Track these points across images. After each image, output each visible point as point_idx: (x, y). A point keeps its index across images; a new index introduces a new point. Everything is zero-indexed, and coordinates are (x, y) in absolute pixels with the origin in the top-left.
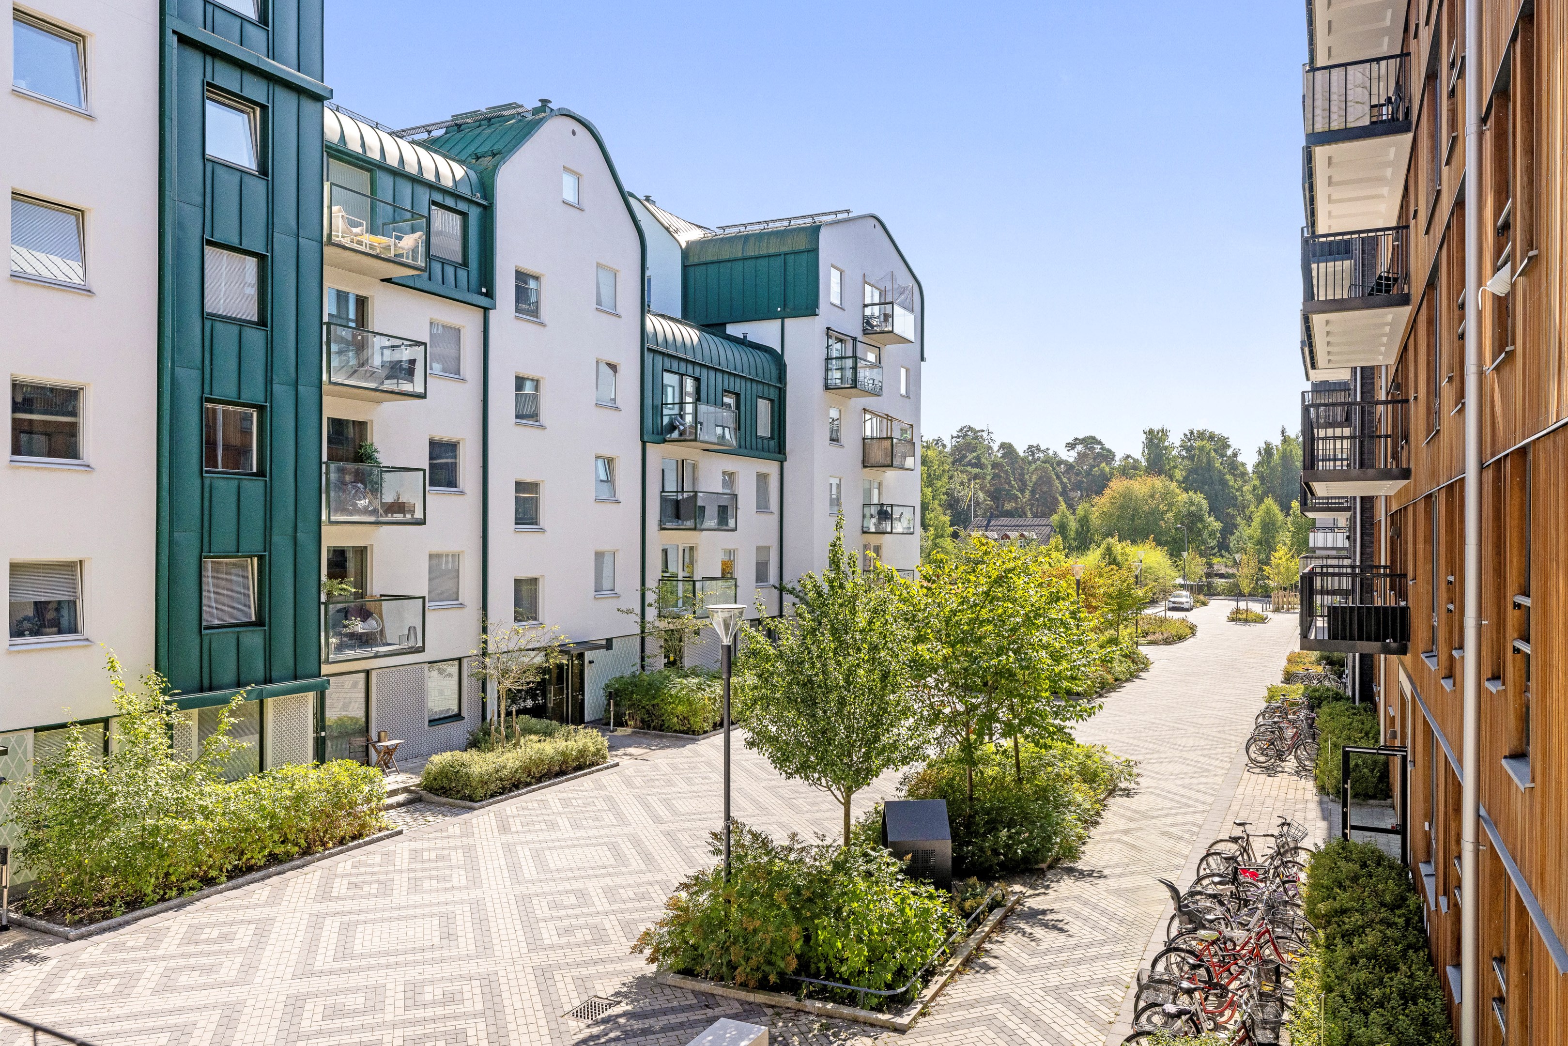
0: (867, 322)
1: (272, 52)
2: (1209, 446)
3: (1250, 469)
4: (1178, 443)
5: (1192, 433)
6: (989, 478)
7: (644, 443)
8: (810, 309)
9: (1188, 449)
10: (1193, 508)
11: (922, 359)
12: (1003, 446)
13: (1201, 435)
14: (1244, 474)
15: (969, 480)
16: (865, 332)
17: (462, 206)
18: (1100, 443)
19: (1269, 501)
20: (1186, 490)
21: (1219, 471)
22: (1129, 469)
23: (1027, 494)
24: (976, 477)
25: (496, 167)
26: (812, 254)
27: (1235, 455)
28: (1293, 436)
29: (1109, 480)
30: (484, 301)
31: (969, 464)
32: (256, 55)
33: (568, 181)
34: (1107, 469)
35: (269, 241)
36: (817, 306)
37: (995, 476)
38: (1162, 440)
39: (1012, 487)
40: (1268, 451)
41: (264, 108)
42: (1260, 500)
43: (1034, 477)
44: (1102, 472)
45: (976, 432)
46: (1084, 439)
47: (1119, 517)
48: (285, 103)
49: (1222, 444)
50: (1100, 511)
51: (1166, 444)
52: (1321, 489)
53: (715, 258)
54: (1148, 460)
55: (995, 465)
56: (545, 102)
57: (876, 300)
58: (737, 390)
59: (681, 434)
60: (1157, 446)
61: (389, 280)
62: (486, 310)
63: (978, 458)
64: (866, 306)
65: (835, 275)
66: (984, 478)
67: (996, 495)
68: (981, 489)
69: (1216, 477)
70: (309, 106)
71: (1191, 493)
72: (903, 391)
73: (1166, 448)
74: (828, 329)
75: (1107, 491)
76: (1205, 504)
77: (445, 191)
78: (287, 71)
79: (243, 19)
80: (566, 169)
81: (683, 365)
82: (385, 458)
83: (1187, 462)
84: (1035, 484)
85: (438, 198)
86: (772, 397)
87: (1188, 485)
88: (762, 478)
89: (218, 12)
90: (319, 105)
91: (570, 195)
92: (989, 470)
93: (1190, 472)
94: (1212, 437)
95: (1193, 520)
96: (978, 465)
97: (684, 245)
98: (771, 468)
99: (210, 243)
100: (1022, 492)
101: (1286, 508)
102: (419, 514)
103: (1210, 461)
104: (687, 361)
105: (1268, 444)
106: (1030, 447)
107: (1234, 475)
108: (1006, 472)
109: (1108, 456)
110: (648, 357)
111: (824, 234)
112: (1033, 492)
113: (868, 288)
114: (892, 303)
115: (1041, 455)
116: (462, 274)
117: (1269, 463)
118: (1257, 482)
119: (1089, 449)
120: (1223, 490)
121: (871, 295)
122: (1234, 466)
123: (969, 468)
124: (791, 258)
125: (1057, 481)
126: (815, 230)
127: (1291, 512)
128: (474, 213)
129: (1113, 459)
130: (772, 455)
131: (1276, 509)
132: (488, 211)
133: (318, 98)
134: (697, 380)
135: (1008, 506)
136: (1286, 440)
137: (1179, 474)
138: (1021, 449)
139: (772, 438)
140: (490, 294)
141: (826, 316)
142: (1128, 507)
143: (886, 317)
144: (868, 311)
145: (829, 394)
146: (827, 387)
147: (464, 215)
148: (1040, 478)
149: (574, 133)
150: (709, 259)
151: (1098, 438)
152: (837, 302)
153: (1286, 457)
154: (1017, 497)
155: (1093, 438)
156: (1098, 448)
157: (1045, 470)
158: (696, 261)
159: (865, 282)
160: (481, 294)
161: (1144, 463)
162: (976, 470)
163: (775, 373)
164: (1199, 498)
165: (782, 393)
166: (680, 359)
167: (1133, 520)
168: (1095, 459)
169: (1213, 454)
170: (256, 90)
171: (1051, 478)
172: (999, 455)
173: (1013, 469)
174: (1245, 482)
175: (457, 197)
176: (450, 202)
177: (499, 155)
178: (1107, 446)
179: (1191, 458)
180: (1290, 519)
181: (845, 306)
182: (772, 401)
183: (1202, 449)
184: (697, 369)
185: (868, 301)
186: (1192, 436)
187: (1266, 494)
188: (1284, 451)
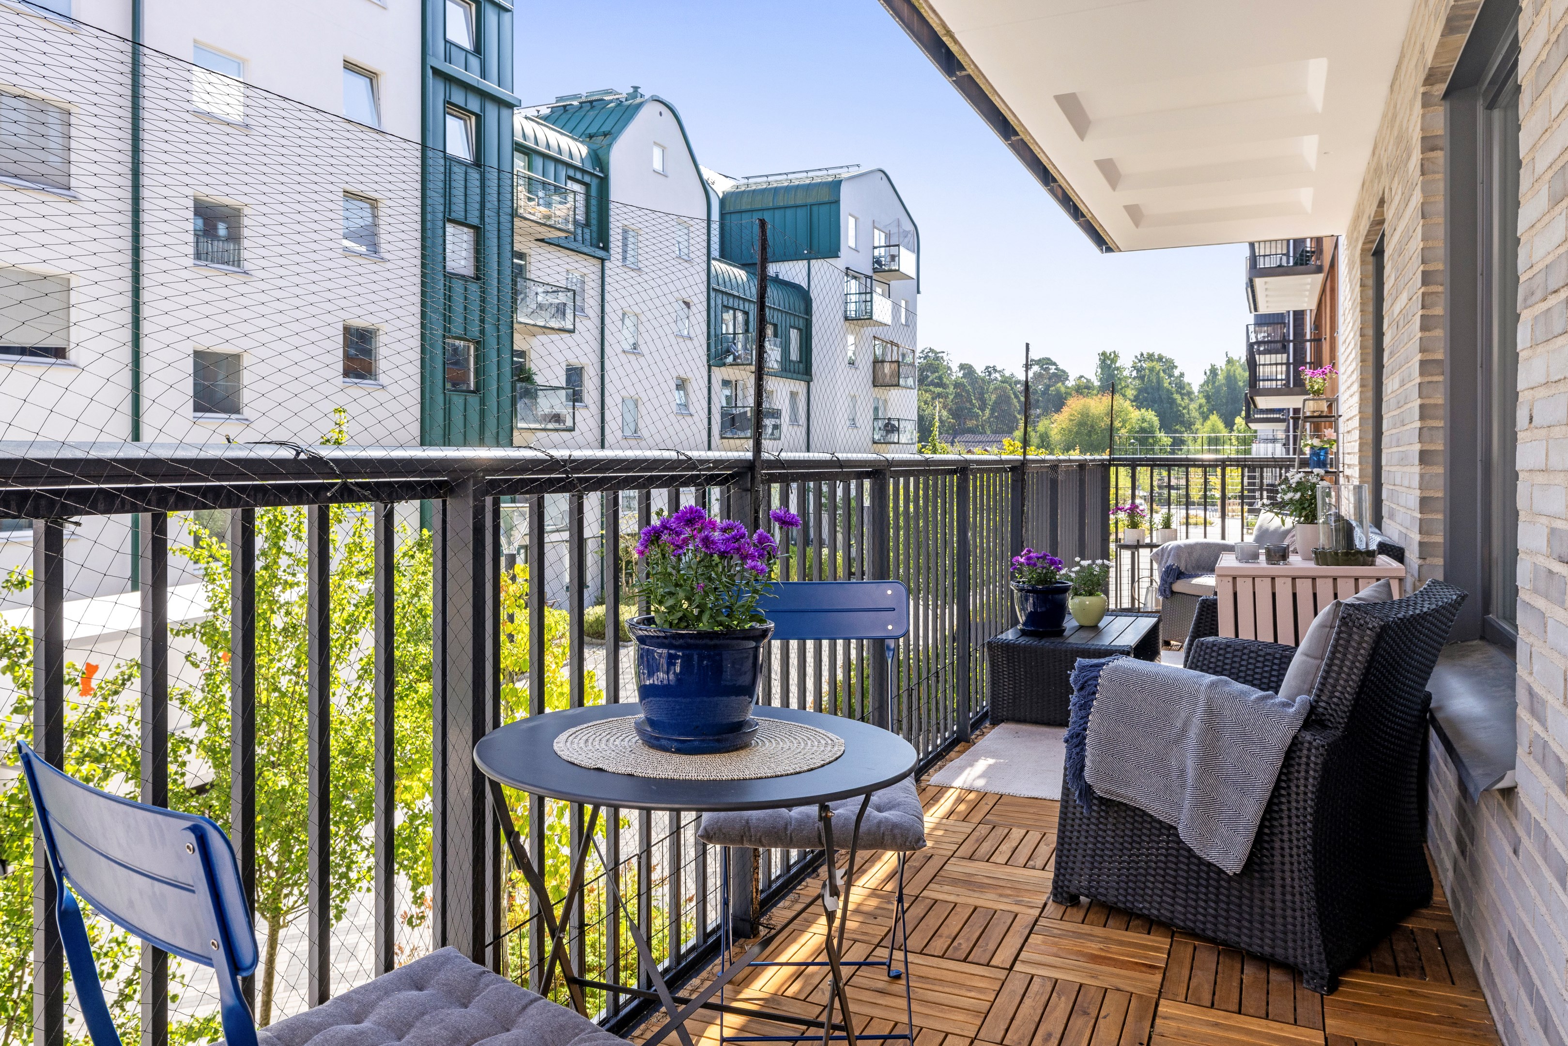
0: (877, 261)
1: (483, 75)
2: (1158, 366)
3: (1196, 389)
4: (1129, 364)
5: (1142, 355)
6: (951, 397)
7: (709, 366)
8: (833, 252)
9: (1139, 370)
10: (1145, 425)
11: (918, 292)
12: (962, 367)
13: (1151, 357)
14: (1190, 393)
15: (933, 399)
16: (875, 271)
17: (587, 179)
18: (1055, 364)
19: (1214, 418)
20: (1139, 408)
21: (1168, 390)
22: (1083, 389)
23: (987, 412)
24: (939, 395)
25: (610, 145)
26: (833, 206)
27: (1182, 375)
28: (1236, 358)
29: (1066, 399)
30: (601, 253)
31: (932, 383)
32: (473, 77)
33: (657, 153)
34: (1063, 389)
35: (482, 217)
36: (838, 249)
37: (957, 395)
38: (1114, 361)
39: (973, 405)
40: (1214, 371)
41: (478, 116)
42: (1205, 418)
43: (994, 397)
44: (1058, 391)
45: (936, 353)
46: (1040, 360)
47: (1077, 433)
48: (491, 112)
49: (1170, 366)
50: (1059, 427)
51: (1118, 365)
52: (1263, 402)
53: (749, 207)
54: (1101, 380)
55: (957, 385)
56: (636, 89)
57: (883, 244)
58: (775, 321)
59: (734, 360)
60: (1109, 366)
61: (542, 240)
62: (603, 260)
63: (940, 378)
64: (875, 248)
65: (852, 221)
66: (947, 397)
67: (956, 413)
68: (944, 407)
69: (1164, 396)
70: (505, 112)
71: (1143, 410)
72: (903, 321)
73: (1118, 369)
74: (847, 268)
75: (1065, 409)
76: (1156, 421)
77: (575, 168)
78: (491, 86)
79: (467, 51)
80: (655, 143)
81: (736, 301)
82: (539, 379)
83: (1137, 382)
84: (995, 402)
85: (571, 173)
86: (801, 326)
87: (1139, 402)
88: (793, 395)
89: (453, 48)
90: (509, 111)
91: (657, 165)
92: (951, 389)
93: (1140, 391)
94: (1160, 359)
95: (1144, 436)
96: (941, 384)
97: (721, 195)
98: (799, 387)
99: (450, 221)
100: (983, 410)
101: (1230, 425)
102: (569, 423)
103: (1159, 381)
104: (739, 298)
105: (1213, 366)
106: (987, 368)
107: (1182, 394)
108: (968, 392)
109: (1061, 376)
110: (713, 294)
111: (844, 190)
112: (993, 410)
113: (876, 231)
114: (898, 246)
115: (997, 375)
116: (587, 231)
117: (1214, 383)
118: (1203, 401)
119: (1045, 370)
120: (1171, 408)
121: (879, 239)
122: (1181, 386)
123: (931, 388)
124: (815, 208)
125: (1015, 400)
126: (836, 185)
127: (1235, 428)
128: (594, 183)
129: (1067, 379)
130: (800, 376)
131: (1221, 425)
132: (604, 182)
133: (510, 106)
134: (746, 313)
135: (971, 424)
136: (1230, 361)
137: (1130, 393)
138: (979, 369)
139: (800, 362)
140: (606, 248)
141: (846, 258)
142: (1086, 424)
143: (893, 258)
144: (876, 252)
145: (847, 323)
146: (846, 319)
147: (587, 185)
148: (999, 397)
149: (661, 114)
150: (744, 208)
151: (1054, 360)
152: (853, 246)
153: (1231, 379)
154: (977, 416)
155: (1049, 359)
156: (1053, 369)
157: (1004, 390)
158: (732, 209)
159: (875, 227)
160: (599, 248)
161: (1097, 383)
162: (939, 390)
163: (802, 308)
164: (1151, 416)
165: (808, 324)
166: (734, 296)
167: (1090, 436)
168: (1050, 379)
169: (1162, 374)
170: (474, 104)
171: (1009, 397)
172: (960, 374)
173: (974, 389)
174: (1191, 400)
175: (584, 171)
176: (579, 176)
177: (610, 135)
178: (1061, 367)
179: (1142, 378)
180: (1235, 434)
181: (859, 249)
182: (799, 330)
183: (1152, 370)
184: (747, 305)
185: (876, 244)
186: (1142, 358)
187: (1211, 411)
188: (1228, 371)
